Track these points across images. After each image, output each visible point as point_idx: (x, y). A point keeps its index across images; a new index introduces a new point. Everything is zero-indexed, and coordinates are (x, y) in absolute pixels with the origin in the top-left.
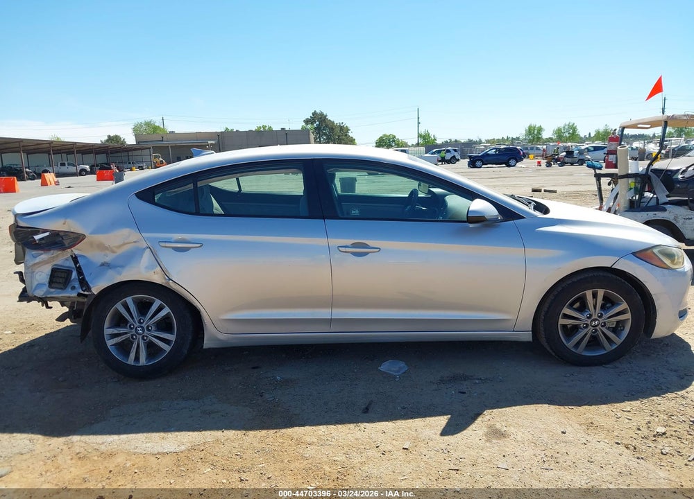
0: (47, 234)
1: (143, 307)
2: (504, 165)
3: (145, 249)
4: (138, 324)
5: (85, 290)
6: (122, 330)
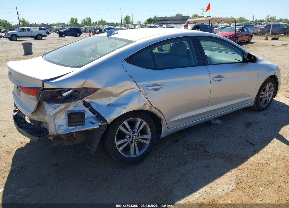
0: (71, 91)
3: (138, 92)
4: (132, 135)
5: (102, 123)
6: (125, 140)
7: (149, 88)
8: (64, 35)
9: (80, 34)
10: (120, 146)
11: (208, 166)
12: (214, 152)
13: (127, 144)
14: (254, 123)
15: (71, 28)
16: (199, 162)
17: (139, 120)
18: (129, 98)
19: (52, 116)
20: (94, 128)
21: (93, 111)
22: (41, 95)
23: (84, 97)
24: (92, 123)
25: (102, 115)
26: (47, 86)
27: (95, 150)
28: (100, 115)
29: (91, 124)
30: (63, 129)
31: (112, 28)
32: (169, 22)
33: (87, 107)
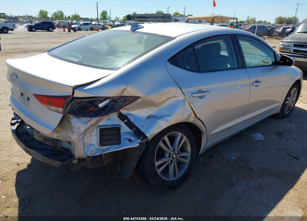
0: (108, 100)
1: (172, 139)
2: (46, 31)
3: (183, 100)
4: (173, 152)
5: (142, 140)
6: (165, 160)
7: (195, 95)
8: (34, 29)
9: (53, 29)
10: (159, 167)
11: (260, 187)
12: (259, 169)
13: (166, 164)
14: (284, 132)
15: (41, 21)
16: (247, 182)
17: (180, 134)
18: (173, 108)
19: (81, 134)
20: (134, 146)
21: (130, 124)
22: (70, 106)
23: (121, 108)
24: (130, 140)
25: (142, 131)
26: (78, 94)
27: (130, 174)
28: (140, 130)
29: (129, 143)
30: (93, 150)
31: (90, 24)
32: (149, 20)
33: (123, 120)
